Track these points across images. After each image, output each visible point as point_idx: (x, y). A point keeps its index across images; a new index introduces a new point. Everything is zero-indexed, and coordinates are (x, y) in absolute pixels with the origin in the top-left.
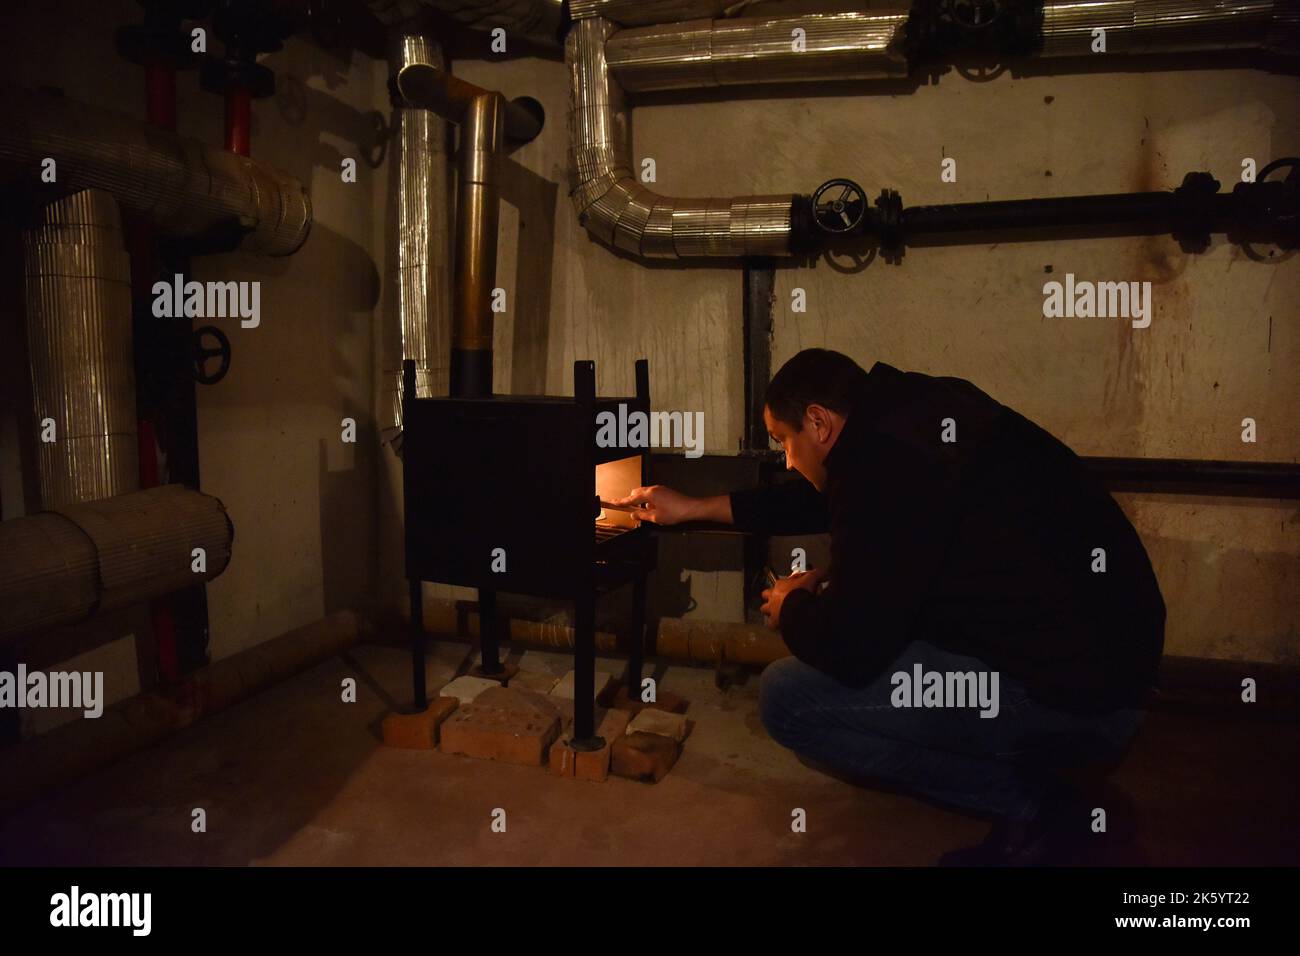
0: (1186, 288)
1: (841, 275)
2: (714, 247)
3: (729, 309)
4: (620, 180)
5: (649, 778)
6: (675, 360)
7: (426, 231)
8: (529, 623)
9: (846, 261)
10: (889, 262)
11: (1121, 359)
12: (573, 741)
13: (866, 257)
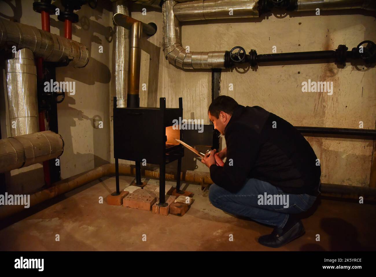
0: (338, 78)
1: (240, 74)
2: (203, 66)
3: (208, 83)
4: (177, 46)
5: (180, 215)
6: (193, 98)
7: (123, 61)
8: (150, 171)
9: (241, 70)
10: (253, 70)
11: (319, 99)
12: (159, 204)
13: (247, 69)
